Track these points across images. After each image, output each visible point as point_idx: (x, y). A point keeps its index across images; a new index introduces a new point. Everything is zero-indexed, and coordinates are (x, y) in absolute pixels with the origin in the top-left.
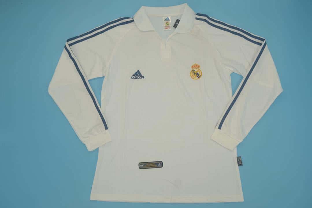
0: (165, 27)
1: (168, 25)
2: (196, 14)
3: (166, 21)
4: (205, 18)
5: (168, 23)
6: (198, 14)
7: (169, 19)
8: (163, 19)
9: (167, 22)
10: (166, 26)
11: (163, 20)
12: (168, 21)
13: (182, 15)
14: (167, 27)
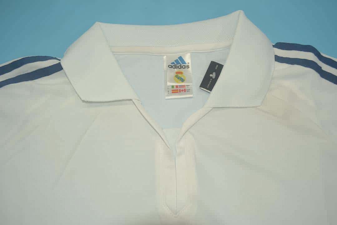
0: (173, 87)
1: (183, 80)
2: (274, 46)
3: (176, 67)
4: (310, 56)
5: (181, 73)
6: (280, 46)
7: (184, 63)
8: (166, 61)
9: (176, 70)
10: (175, 84)
11: (165, 65)
12: (181, 67)
13: (229, 47)
14: (177, 86)
